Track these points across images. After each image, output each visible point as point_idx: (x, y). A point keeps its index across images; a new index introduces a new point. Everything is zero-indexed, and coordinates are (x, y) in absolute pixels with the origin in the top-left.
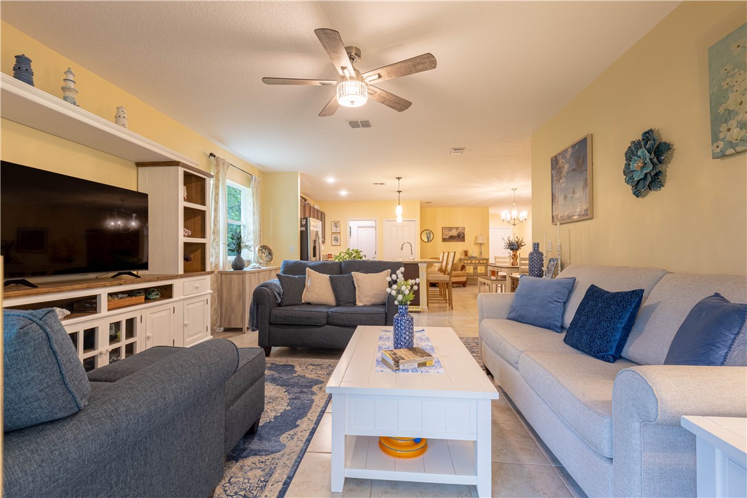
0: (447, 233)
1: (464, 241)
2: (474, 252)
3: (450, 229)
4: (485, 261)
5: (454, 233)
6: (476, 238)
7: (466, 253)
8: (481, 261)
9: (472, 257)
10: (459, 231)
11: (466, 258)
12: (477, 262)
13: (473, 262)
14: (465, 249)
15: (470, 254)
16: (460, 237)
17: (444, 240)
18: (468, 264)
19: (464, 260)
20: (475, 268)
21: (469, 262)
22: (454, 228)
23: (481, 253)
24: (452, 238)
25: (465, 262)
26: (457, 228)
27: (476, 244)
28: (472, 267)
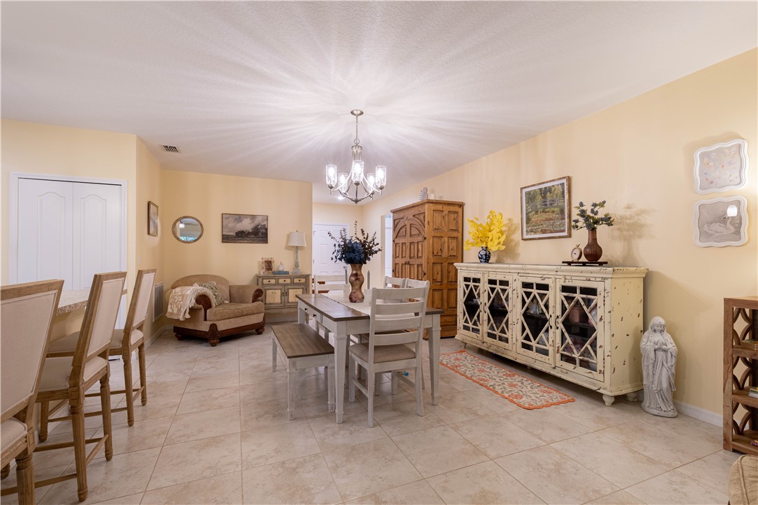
0: (231, 225)
1: (266, 241)
2: (284, 262)
3: (239, 218)
4: (303, 280)
5: (247, 225)
6: (289, 236)
7: (269, 264)
8: (296, 281)
9: (280, 273)
10: (256, 222)
11: (269, 274)
12: (288, 281)
13: (281, 281)
14: (268, 257)
15: (275, 267)
16: (259, 234)
17: (226, 239)
18: (272, 287)
19: (264, 278)
20: (285, 294)
21: (273, 281)
22: (246, 216)
23: (297, 265)
24: (241, 236)
25: (266, 281)
26: (253, 217)
27: (289, 248)
28: (279, 292)
